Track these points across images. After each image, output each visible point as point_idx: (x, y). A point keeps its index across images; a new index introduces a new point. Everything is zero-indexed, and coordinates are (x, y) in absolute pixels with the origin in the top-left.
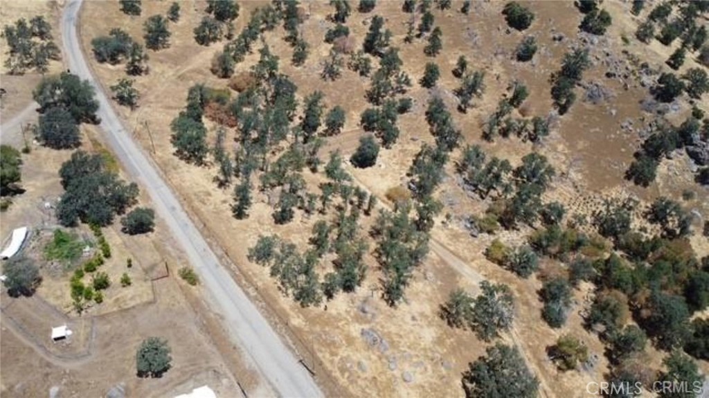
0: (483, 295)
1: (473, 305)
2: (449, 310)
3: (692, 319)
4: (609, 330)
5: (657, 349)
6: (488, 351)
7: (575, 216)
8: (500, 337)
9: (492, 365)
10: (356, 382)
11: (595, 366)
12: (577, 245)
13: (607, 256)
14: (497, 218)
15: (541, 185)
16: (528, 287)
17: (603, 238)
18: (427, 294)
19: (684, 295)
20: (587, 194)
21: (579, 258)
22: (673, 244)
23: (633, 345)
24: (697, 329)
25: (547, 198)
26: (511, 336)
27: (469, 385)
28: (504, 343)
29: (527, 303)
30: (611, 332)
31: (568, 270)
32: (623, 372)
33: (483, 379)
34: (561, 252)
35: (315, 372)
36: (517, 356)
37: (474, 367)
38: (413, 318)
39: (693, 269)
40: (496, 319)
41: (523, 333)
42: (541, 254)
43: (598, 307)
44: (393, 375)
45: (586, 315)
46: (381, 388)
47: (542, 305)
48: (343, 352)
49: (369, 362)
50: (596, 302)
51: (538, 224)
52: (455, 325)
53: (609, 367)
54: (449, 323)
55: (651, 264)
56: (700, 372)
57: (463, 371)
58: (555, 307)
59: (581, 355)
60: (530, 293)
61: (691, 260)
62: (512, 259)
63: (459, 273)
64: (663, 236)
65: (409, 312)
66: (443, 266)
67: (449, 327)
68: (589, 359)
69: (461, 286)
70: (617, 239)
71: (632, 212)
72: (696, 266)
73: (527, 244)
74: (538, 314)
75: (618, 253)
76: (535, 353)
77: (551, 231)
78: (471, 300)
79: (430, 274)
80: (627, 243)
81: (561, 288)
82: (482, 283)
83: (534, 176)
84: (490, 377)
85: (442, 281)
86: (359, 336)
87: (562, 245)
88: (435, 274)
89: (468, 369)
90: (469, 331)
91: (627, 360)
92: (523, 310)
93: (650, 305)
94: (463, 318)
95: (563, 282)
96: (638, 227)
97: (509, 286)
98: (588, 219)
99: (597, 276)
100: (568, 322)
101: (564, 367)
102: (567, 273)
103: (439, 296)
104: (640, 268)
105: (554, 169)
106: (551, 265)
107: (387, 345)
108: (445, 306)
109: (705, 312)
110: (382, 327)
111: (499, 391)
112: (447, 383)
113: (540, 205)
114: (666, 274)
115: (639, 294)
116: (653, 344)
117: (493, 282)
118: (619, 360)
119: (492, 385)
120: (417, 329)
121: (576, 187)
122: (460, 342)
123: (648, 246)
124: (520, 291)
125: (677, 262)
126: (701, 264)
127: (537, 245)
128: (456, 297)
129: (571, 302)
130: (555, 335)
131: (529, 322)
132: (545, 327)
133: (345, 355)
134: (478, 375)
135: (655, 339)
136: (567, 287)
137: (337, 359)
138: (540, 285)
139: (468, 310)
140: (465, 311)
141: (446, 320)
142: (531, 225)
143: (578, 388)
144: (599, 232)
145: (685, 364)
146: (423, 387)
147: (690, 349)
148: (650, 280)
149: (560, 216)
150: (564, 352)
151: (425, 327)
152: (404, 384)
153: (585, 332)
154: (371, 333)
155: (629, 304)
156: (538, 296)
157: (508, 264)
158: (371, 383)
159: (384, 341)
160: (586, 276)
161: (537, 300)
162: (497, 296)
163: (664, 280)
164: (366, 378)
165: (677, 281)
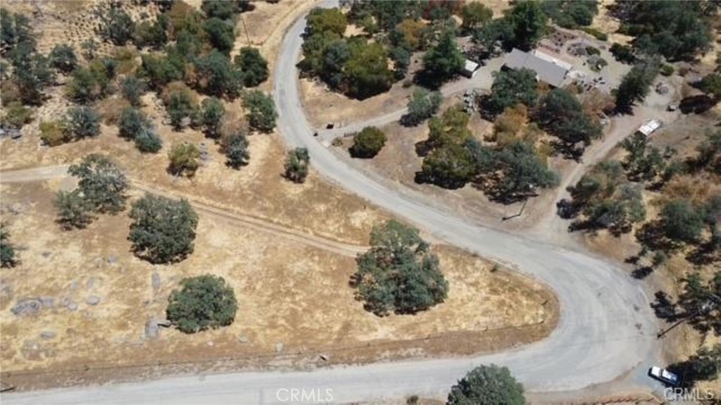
0: (81, 179)
1: (82, 195)
2: (67, 218)
3: (232, 60)
4: (193, 117)
5: (232, 102)
6: (131, 217)
7: (84, 46)
8: (129, 197)
9: (144, 223)
10: (58, 350)
11: (208, 151)
12: (110, 71)
13: (139, 60)
14: (20, 103)
15: (27, 41)
16: (109, 139)
17: (123, 48)
18: (33, 225)
19: (214, 47)
20: (74, 17)
21: (122, 81)
22: (172, 12)
23: (217, 114)
24: (241, 65)
25: (45, 47)
26: (135, 189)
27: (143, 254)
28: (137, 198)
29: (120, 152)
30: (196, 118)
31: (124, 97)
32: (227, 138)
33: (149, 238)
34: (103, 87)
35: (12, 386)
36: (154, 199)
37: (133, 238)
38: (46, 255)
39: (202, 21)
40: (111, 187)
41: (141, 178)
42: (91, 103)
43: (171, 108)
44: (81, 311)
45: (169, 121)
46: (82, 330)
47: (133, 143)
48: (17, 344)
49: (51, 325)
50: (166, 105)
51: (61, 78)
52: (86, 224)
53: (217, 143)
54: (80, 227)
55: (174, 40)
56: (266, 93)
57: (129, 249)
58: (143, 136)
59: (193, 153)
60: (114, 142)
61: (195, 16)
62: (73, 128)
63: (41, 181)
64: (163, 11)
65: (36, 254)
66: (19, 189)
67: (81, 231)
68: (201, 150)
69: (57, 190)
70: (133, 39)
71: (123, 7)
72: (202, 17)
73: (70, 103)
74: (137, 153)
75: (145, 51)
76: (161, 182)
77: (78, 77)
78: (77, 192)
79: (17, 206)
80: (144, 38)
81: (133, 117)
82: (70, 170)
83: (11, 36)
84: (152, 232)
85: (33, 202)
86: (15, 318)
87: (99, 80)
88: (20, 202)
89: (131, 243)
90: (102, 218)
91: (222, 128)
92: (122, 160)
93: (200, 74)
94: (86, 213)
95: (130, 111)
96: (139, 17)
97: (94, 152)
98: (97, 39)
99: (148, 83)
100: (164, 138)
101: (191, 172)
102: (124, 101)
103: (46, 216)
104: (170, 50)
105: (22, 15)
106: (107, 105)
107: (49, 297)
108: (60, 218)
109: (236, 48)
110: (26, 289)
111: (168, 235)
112: (127, 270)
113: (45, 60)
114: (190, 41)
115: (187, 72)
116: (227, 101)
117: (78, 162)
118: (218, 131)
119: (159, 235)
120: (58, 259)
121: (59, 18)
122: (104, 232)
123: (160, 28)
124: (107, 148)
125: (189, 25)
126: (204, 13)
127: (80, 97)
128: (61, 202)
129: (150, 121)
130: (164, 155)
131: (137, 165)
132: (151, 157)
133: (21, 343)
134: (143, 240)
135: (224, 95)
136: (136, 112)
137: (19, 355)
138: (115, 130)
139: (83, 202)
140: (81, 205)
141: (74, 227)
142: (56, 84)
143: (212, 177)
144: (115, 44)
145: (255, 98)
146: (113, 293)
147: (249, 83)
148: (184, 55)
149: (71, 56)
150: (181, 162)
151: (63, 250)
152: (97, 307)
153: (180, 134)
154: (23, 304)
155: (188, 85)
156: (122, 139)
157: (73, 134)
158: (70, 337)
159: (43, 298)
160: (142, 91)
161: (126, 143)
162: (93, 168)
163: (193, 47)
164: (62, 339)
165: (201, 40)
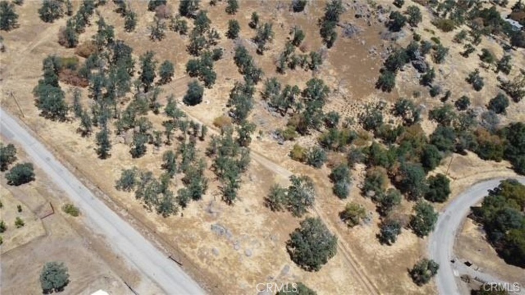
0: (292, 185)
1: (286, 193)
2: (270, 199)
3: (427, 177)
4: (377, 194)
5: (408, 201)
6: (300, 224)
7: (347, 119)
8: (308, 212)
9: (304, 233)
10: (213, 264)
11: (371, 219)
12: (350, 140)
13: (370, 143)
14: (295, 128)
15: (321, 101)
16: (322, 175)
17: (367, 132)
18: (254, 191)
19: (421, 162)
20: (352, 102)
21: (352, 148)
22: (410, 129)
23: (393, 201)
24: (431, 183)
25: (327, 109)
26: (315, 210)
27: (291, 249)
28: (311, 216)
29: (322, 185)
30: (379, 196)
31: (347, 158)
32: (389, 220)
33: (300, 243)
34: (340, 146)
35: (181, 263)
36: (320, 224)
37: (293, 237)
38: (247, 210)
39: (424, 144)
40: (303, 201)
41: (322, 207)
42: (328, 150)
43: (369, 180)
44: (238, 253)
45: (362, 186)
46: (231, 264)
47: (332, 185)
48: (200, 245)
49: (220, 248)
50: (367, 176)
51: (323, 128)
52: (276, 210)
53: (380, 219)
54: (272, 209)
55: (399, 144)
56: (435, 211)
57: (286, 240)
58: (341, 185)
59: (361, 214)
60: (323, 178)
61: (422, 138)
62: (309, 157)
63: (273, 172)
64: (404, 125)
65: (243, 207)
66: (261, 169)
67: (272, 212)
68: (367, 216)
69: (277, 182)
70: (375, 130)
71: (383, 111)
72: (426, 141)
73: (318, 144)
74: (330, 191)
75: (377, 140)
76: (331, 217)
77: (332, 133)
78: (286, 190)
79: (254, 177)
80: (382, 133)
81: (343, 171)
82: (291, 177)
83: (316, 95)
84: (305, 241)
85: (262, 180)
86: (210, 230)
87: (341, 141)
88: (257, 176)
89: (289, 238)
90: (287, 213)
91: (391, 212)
92: (320, 190)
93: (401, 172)
94: (281, 204)
95: (344, 167)
96: (388, 121)
97: (309, 176)
98: (356, 120)
99: (366, 158)
100: (351, 194)
101: (352, 224)
102: (346, 160)
103: (262, 191)
104: (392, 148)
105: (329, 88)
106: (335, 156)
107: (231, 233)
108: (268, 197)
109: (435, 171)
110: (226, 220)
111: (312, 249)
112: (276, 251)
113: (323, 115)
114: (408, 150)
115: (393, 166)
116: (405, 198)
117: (298, 175)
118: (386, 212)
119: (307, 246)
120: (250, 218)
121: (345, 98)
122: (282, 221)
123: (396, 133)
124: (317, 178)
125: (414, 141)
126: (429, 140)
127: (324, 144)
128: (274, 190)
129: (351, 180)
130: (344, 204)
131: (326, 199)
132: (336, 199)
133: (202, 246)
134: (297, 242)
135: (407, 194)
136: (348, 169)
137: (196, 250)
138: (329, 172)
139: (284, 197)
140: (282, 198)
141: (270, 207)
142: (318, 130)
143: (362, 236)
144: (364, 128)
145: (425, 208)
146: (260, 257)
147: (428, 197)
148: (399, 156)
149: (337, 120)
150: (351, 214)
151: (256, 215)
152: (248, 258)
153: (362, 198)
154: (218, 227)
155: (388, 174)
156: (329, 179)
157: (307, 160)
158: (223, 262)
159: (228, 231)
160: (359, 160)
161: (329, 182)
162: (302, 184)
163: (408, 154)
164: (219, 260)
165: (415, 154)
